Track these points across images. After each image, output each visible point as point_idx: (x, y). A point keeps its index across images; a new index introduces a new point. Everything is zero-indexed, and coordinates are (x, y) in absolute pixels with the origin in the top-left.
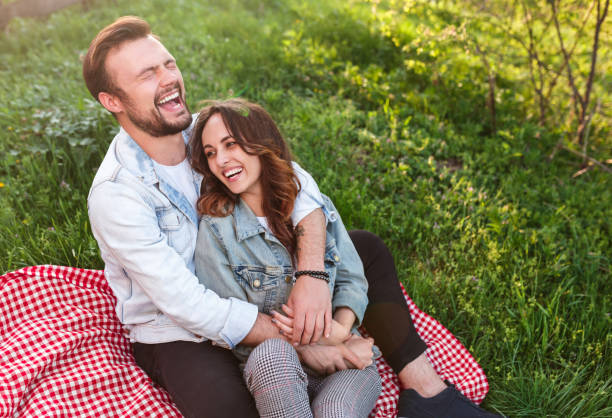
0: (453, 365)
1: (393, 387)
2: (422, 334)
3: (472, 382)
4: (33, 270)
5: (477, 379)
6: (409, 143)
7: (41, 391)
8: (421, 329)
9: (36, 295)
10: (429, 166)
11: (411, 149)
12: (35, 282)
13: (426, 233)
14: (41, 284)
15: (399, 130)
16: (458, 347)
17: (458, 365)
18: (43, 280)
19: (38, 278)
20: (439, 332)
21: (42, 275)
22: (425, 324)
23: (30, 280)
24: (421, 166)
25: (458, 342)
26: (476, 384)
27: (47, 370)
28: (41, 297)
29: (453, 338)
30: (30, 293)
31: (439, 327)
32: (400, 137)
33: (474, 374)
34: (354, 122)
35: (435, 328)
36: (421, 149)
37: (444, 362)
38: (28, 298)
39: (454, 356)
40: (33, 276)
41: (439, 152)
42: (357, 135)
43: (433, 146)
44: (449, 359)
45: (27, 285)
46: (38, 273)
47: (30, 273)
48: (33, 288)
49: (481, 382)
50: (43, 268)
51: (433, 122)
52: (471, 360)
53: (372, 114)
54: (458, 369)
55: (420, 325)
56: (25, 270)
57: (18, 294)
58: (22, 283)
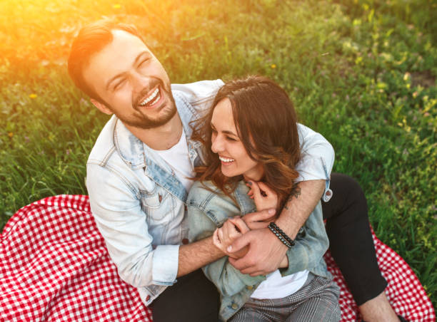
0: (406, 292)
1: (350, 312)
3: (421, 314)
4: (53, 201)
5: (426, 312)
6: (387, 57)
7: (58, 310)
8: (381, 259)
9: (55, 222)
10: (404, 82)
11: (389, 63)
12: (54, 211)
14: (59, 213)
15: (381, 40)
16: (412, 277)
17: (410, 294)
18: (60, 209)
19: (56, 207)
20: (397, 262)
21: (59, 205)
22: (385, 255)
23: (50, 209)
24: (397, 82)
25: (413, 273)
26: (424, 316)
28: (59, 224)
29: (409, 268)
30: (50, 220)
31: (397, 258)
32: (381, 49)
33: (424, 306)
34: (339, 30)
35: (393, 259)
36: (399, 63)
37: (398, 289)
38: (48, 224)
39: (408, 285)
40: (53, 205)
41: (415, 66)
42: (341, 45)
43: (410, 60)
44: (403, 287)
45: (48, 214)
46: (56, 204)
47: (49, 203)
48: (52, 216)
49: (429, 314)
50: (60, 198)
51: (412, 32)
52: (422, 292)
53: (357, 22)
54: (409, 297)
55: (381, 255)
56: (46, 201)
57: (40, 221)
58: (43, 212)
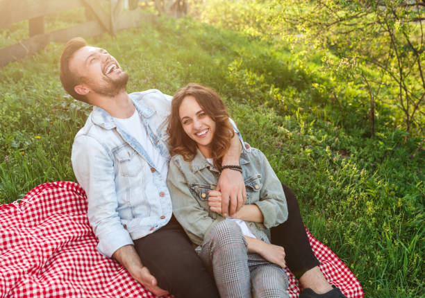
0: (339, 279)
1: (295, 288)
2: (318, 256)
3: (352, 291)
4: (63, 184)
5: (356, 289)
6: (313, 137)
7: (61, 257)
8: (317, 253)
9: (63, 199)
10: (326, 153)
11: (314, 142)
12: (63, 191)
13: (323, 193)
14: (67, 193)
15: (306, 129)
16: (343, 267)
17: (342, 279)
18: (68, 190)
19: (65, 189)
20: (329, 255)
21: (68, 188)
22: (319, 249)
23: (60, 189)
24: (321, 152)
25: (342, 264)
26: (355, 292)
27: (65, 246)
28: (66, 201)
29: (339, 260)
30: (59, 197)
31: (329, 252)
32: (306, 133)
33: (354, 285)
34: (274, 122)
35: (326, 252)
36: (320, 142)
37: (332, 276)
38: (57, 201)
39: (340, 273)
40: (62, 187)
41: (333, 144)
42: (277, 130)
43: (330, 140)
44: (336, 275)
45: (58, 192)
46: (65, 186)
47: (60, 185)
48: (61, 194)
49: (358, 291)
50: (69, 184)
51: (330, 126)
52: (351, 276)
53: (287, 118)
54: (342, 282)
55: (316, 250)
56: (58, 183)
57: (51, 196)
58: (55, 190)
